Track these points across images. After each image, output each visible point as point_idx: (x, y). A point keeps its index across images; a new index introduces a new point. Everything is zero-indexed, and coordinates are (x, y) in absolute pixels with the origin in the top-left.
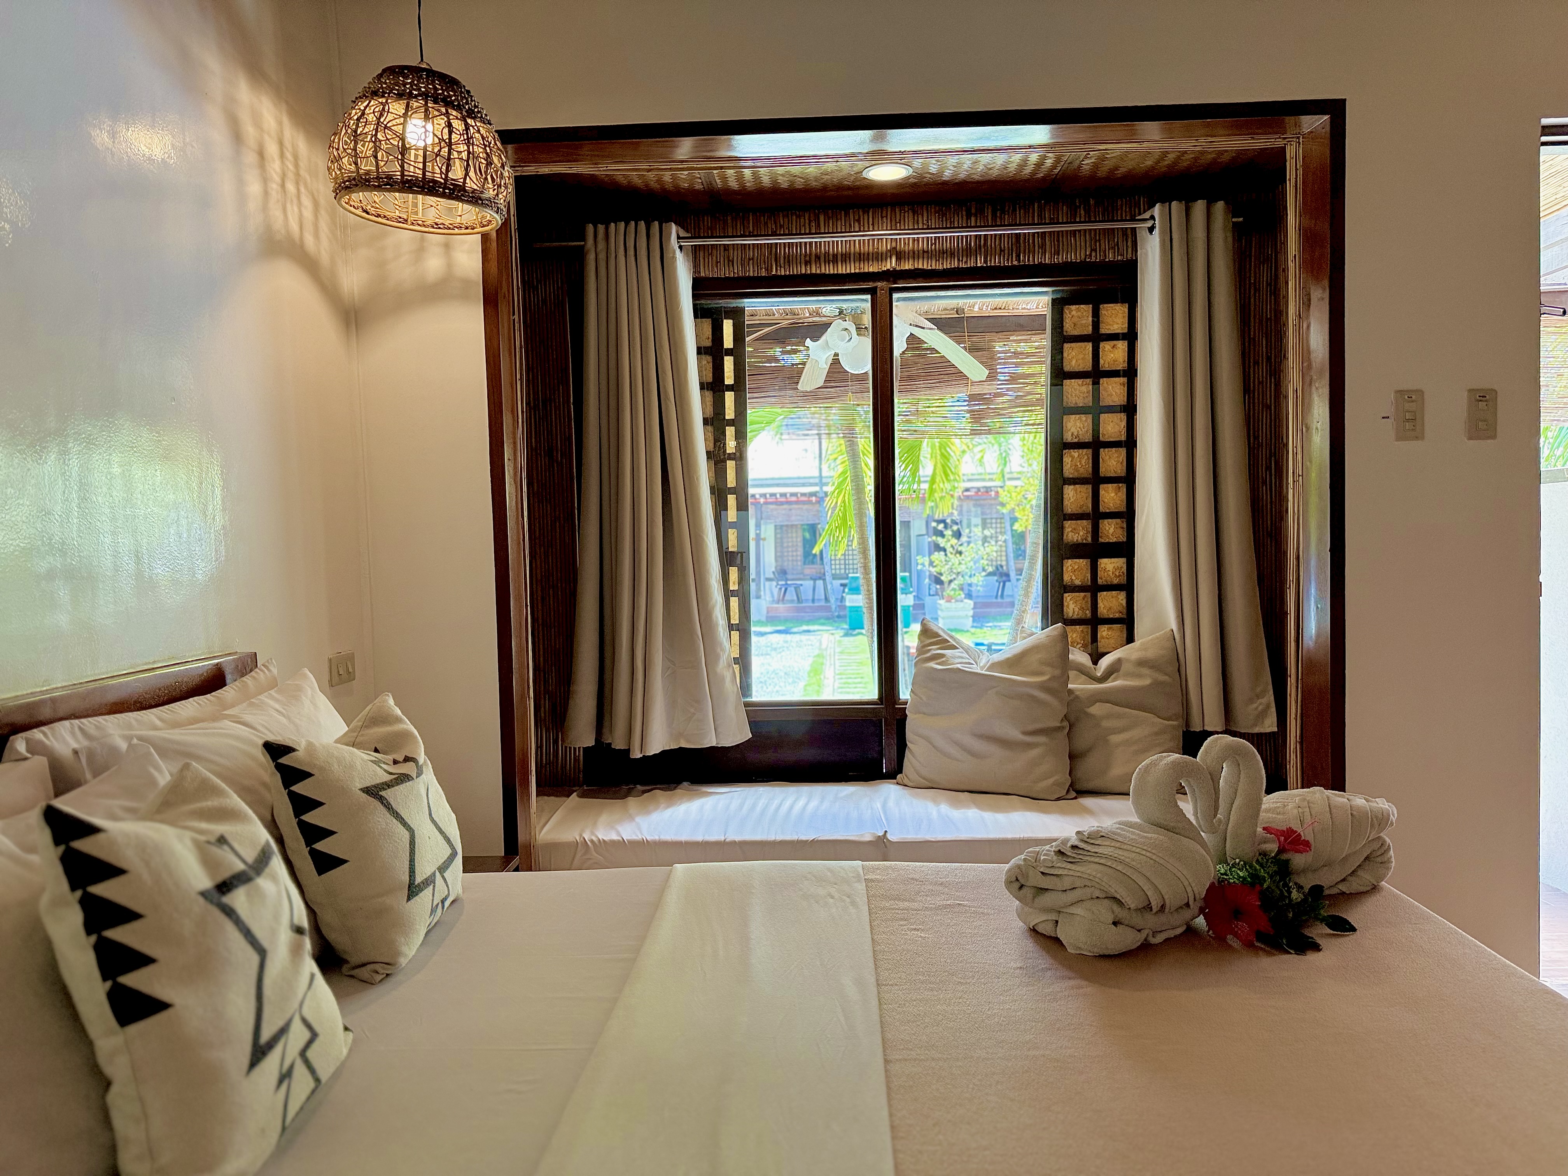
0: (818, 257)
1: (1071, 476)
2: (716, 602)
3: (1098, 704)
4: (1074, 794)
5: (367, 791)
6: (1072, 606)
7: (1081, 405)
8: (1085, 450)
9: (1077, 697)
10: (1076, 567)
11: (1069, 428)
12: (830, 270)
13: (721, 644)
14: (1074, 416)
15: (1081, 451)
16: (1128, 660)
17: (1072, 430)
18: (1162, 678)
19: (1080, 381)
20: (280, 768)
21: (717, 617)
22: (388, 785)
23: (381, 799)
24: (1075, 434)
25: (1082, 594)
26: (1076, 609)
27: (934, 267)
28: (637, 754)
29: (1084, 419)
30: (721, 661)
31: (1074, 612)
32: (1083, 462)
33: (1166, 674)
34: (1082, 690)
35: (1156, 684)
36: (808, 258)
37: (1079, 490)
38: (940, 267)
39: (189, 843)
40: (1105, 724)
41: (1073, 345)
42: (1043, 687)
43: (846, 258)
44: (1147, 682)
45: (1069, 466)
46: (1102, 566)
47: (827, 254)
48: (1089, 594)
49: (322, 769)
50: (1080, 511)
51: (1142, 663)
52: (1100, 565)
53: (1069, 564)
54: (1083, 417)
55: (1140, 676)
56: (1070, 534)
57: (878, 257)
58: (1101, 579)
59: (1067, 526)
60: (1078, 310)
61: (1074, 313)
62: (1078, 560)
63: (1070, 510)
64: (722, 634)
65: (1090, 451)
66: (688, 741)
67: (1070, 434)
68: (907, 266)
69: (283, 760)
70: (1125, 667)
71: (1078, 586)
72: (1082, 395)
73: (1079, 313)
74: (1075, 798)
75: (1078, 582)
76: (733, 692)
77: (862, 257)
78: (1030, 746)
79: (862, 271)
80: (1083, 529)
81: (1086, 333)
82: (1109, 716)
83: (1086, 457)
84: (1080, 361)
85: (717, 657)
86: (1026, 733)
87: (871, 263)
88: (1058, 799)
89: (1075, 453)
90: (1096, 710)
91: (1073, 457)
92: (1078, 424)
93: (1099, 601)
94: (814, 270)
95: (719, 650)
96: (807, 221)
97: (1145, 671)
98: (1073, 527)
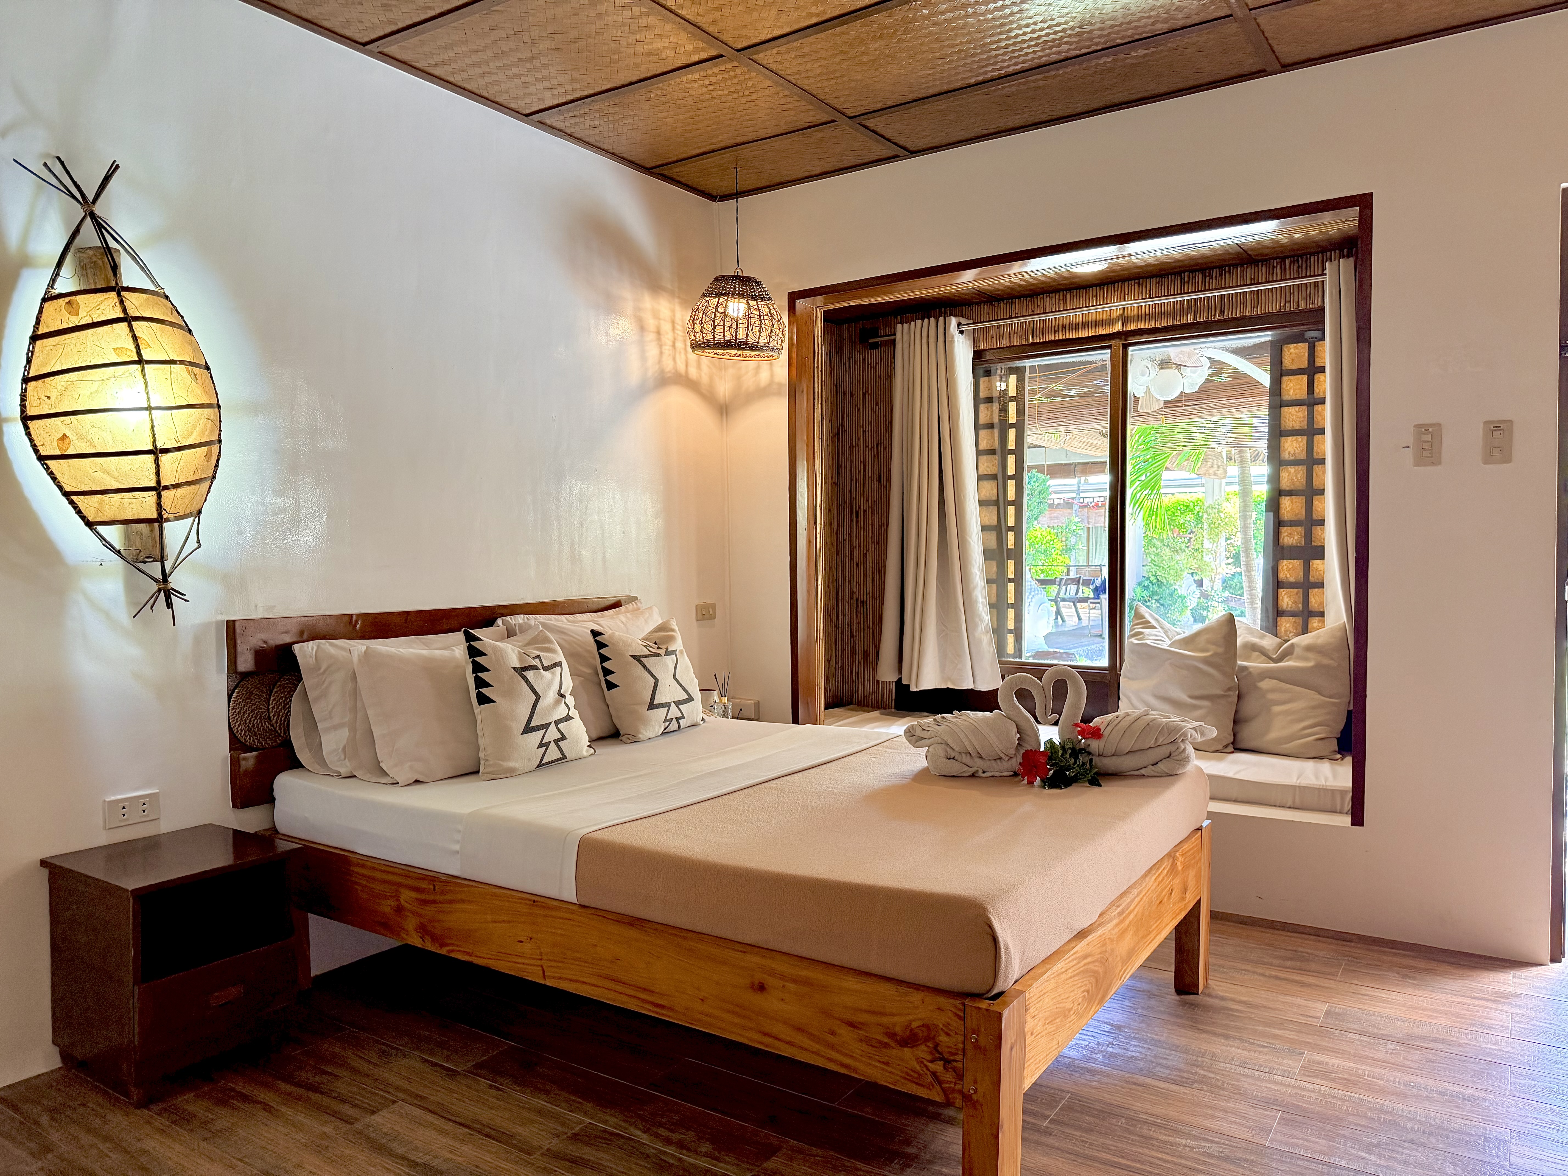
0: (1064, 327)
1: (1287, 489)
2: (977, 585)
3: (1267, 679)
4: (1231, 749)
5: (634, 657)
6: (1286, 600)
7: (1297, 428)
8: (1300, 467)
9: (1250, 673)
10: (1291, 566)
11: (1286, 448)
12: (1074, 335)
13: (980, 616)
14: (1291, 438)
15: (1297, 467)
16: (1298, 646)
17: (1289, 450)
18: (1326, 661)
19: (1297, 408)
20: (596, 641)
21: (976, 596)
22: (646, 656)
23: (640, 662)
24: (1292, 452)
25: (1296, 590)
26: (1290, 603)
27: (1153, 326)
28: (913, 689)
29: (1300, 440)
30: (980, 629)
31: (1288, 605)
32: (1299, 476)
33: (1332, 659)
34: (1255, 667)
35: (1318, 667)
36: (1056, 328)
37: (1294, 501)
38: (1158, 325)
39: (516, 652)
40: (1271, 696)
41: (1292, 377)
42: (1206, 661)
43: (1085, 325)
44: (1311, 664)
45: (1286, 480)
46: (1315, 566)
47: (1071, 324)
48: (1301, 590)
49: (613, 644)
50: (1295, 519)
51: (1309, 648)
52: (1313, 565)
53: (1284, 564)
54: (1299, 438)
55: (1306, 659)
56: (1286, 538)
57: (1110, 322)
58: (1313, 577)
59: (1283, 531)
60: (1296, 348)
61: (1292, 350)
62: (1292, 561)
63: (1286, 518)
64: (981, 609)
65: (1304, 468)
66: (954, 684)
67: (1287, 452)
68: (1132, 327)
69: (597, 638)
70: (1297, 651)
71: (1291, 583)
72: (1298, 419)
73: (1297, 351)
74: (1232, 752)
75: (1292, 580)
76: (989, 652)
77: (1097, 324)
78: (1195, 707)
79: (1097, 334)
80: (1298, 534)
81: (1303, 367)
82: (1273, 690)
83: (1301, 472)
84: (1297, 391)
85: (976, 626)
86: (1191, 697)
87: (1104, 327)
88: (1216, 751)
89: (1292, 469)
90: (1265, 684)
91: (1290, 473)
92: (1295, 445)
93: (1311, 596)
94: (1061, 336)
95: (977, 620)
96: (1057, 301)
97: (1310, 655)
98: (1289, 532)
